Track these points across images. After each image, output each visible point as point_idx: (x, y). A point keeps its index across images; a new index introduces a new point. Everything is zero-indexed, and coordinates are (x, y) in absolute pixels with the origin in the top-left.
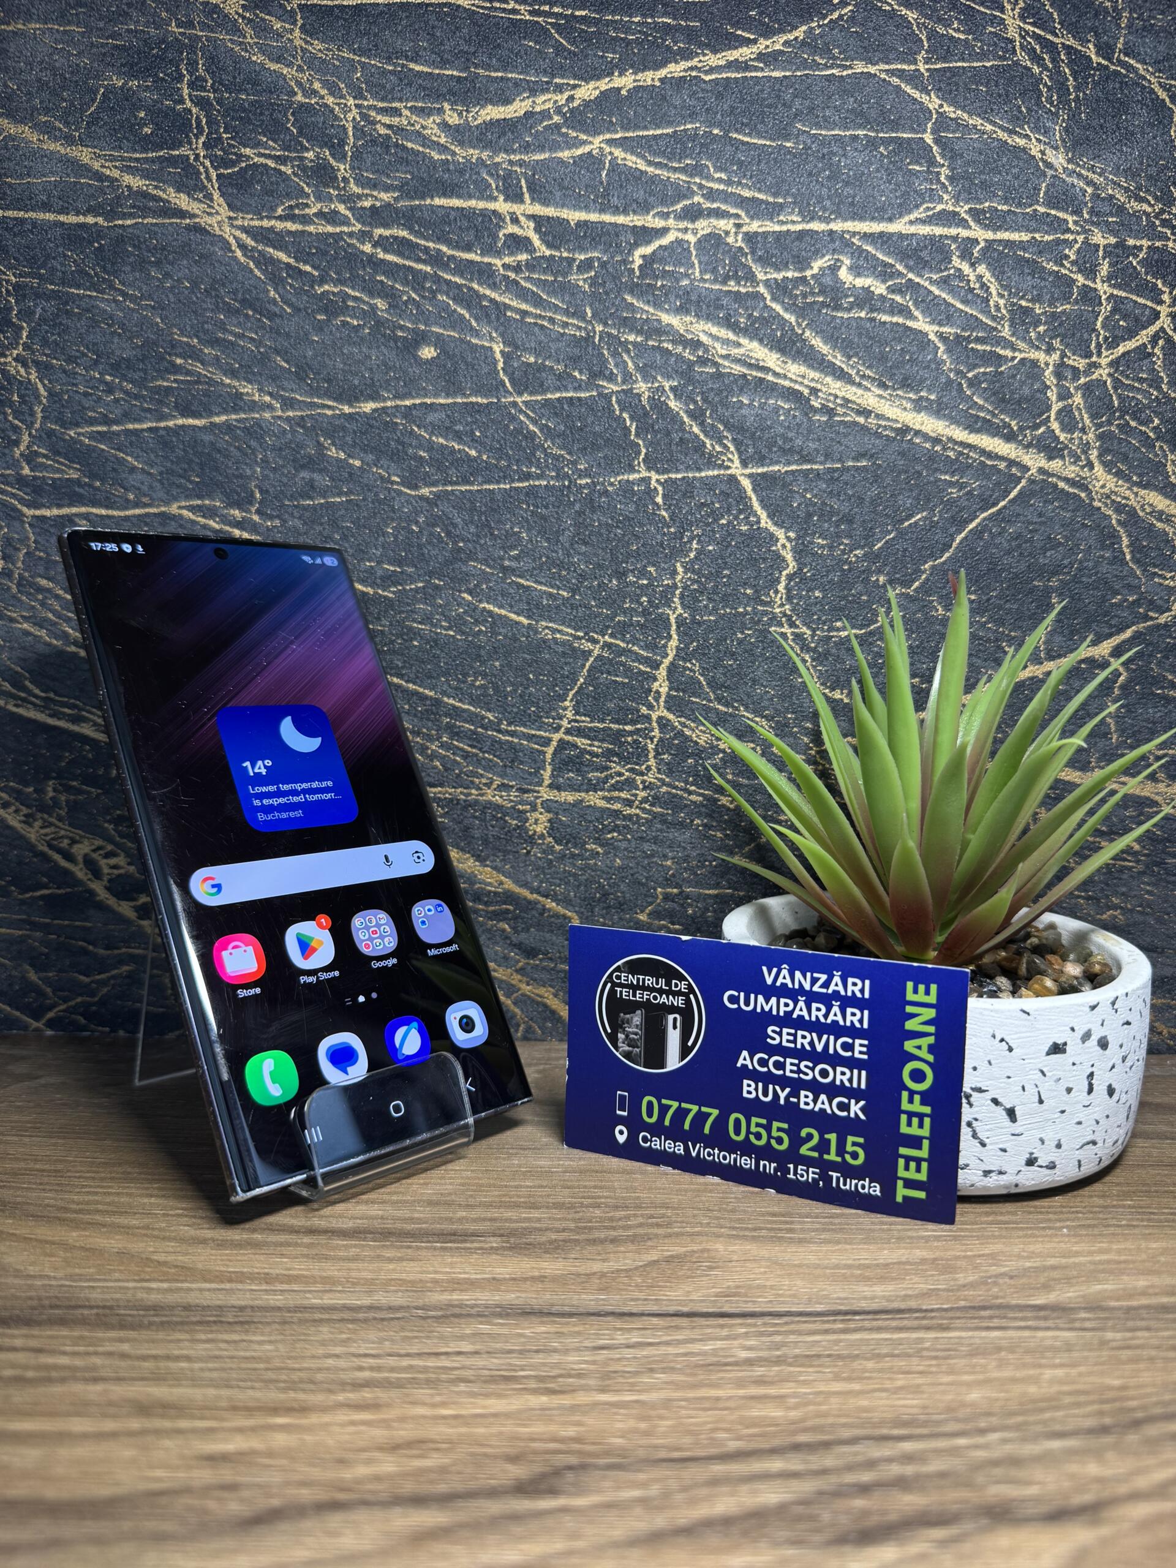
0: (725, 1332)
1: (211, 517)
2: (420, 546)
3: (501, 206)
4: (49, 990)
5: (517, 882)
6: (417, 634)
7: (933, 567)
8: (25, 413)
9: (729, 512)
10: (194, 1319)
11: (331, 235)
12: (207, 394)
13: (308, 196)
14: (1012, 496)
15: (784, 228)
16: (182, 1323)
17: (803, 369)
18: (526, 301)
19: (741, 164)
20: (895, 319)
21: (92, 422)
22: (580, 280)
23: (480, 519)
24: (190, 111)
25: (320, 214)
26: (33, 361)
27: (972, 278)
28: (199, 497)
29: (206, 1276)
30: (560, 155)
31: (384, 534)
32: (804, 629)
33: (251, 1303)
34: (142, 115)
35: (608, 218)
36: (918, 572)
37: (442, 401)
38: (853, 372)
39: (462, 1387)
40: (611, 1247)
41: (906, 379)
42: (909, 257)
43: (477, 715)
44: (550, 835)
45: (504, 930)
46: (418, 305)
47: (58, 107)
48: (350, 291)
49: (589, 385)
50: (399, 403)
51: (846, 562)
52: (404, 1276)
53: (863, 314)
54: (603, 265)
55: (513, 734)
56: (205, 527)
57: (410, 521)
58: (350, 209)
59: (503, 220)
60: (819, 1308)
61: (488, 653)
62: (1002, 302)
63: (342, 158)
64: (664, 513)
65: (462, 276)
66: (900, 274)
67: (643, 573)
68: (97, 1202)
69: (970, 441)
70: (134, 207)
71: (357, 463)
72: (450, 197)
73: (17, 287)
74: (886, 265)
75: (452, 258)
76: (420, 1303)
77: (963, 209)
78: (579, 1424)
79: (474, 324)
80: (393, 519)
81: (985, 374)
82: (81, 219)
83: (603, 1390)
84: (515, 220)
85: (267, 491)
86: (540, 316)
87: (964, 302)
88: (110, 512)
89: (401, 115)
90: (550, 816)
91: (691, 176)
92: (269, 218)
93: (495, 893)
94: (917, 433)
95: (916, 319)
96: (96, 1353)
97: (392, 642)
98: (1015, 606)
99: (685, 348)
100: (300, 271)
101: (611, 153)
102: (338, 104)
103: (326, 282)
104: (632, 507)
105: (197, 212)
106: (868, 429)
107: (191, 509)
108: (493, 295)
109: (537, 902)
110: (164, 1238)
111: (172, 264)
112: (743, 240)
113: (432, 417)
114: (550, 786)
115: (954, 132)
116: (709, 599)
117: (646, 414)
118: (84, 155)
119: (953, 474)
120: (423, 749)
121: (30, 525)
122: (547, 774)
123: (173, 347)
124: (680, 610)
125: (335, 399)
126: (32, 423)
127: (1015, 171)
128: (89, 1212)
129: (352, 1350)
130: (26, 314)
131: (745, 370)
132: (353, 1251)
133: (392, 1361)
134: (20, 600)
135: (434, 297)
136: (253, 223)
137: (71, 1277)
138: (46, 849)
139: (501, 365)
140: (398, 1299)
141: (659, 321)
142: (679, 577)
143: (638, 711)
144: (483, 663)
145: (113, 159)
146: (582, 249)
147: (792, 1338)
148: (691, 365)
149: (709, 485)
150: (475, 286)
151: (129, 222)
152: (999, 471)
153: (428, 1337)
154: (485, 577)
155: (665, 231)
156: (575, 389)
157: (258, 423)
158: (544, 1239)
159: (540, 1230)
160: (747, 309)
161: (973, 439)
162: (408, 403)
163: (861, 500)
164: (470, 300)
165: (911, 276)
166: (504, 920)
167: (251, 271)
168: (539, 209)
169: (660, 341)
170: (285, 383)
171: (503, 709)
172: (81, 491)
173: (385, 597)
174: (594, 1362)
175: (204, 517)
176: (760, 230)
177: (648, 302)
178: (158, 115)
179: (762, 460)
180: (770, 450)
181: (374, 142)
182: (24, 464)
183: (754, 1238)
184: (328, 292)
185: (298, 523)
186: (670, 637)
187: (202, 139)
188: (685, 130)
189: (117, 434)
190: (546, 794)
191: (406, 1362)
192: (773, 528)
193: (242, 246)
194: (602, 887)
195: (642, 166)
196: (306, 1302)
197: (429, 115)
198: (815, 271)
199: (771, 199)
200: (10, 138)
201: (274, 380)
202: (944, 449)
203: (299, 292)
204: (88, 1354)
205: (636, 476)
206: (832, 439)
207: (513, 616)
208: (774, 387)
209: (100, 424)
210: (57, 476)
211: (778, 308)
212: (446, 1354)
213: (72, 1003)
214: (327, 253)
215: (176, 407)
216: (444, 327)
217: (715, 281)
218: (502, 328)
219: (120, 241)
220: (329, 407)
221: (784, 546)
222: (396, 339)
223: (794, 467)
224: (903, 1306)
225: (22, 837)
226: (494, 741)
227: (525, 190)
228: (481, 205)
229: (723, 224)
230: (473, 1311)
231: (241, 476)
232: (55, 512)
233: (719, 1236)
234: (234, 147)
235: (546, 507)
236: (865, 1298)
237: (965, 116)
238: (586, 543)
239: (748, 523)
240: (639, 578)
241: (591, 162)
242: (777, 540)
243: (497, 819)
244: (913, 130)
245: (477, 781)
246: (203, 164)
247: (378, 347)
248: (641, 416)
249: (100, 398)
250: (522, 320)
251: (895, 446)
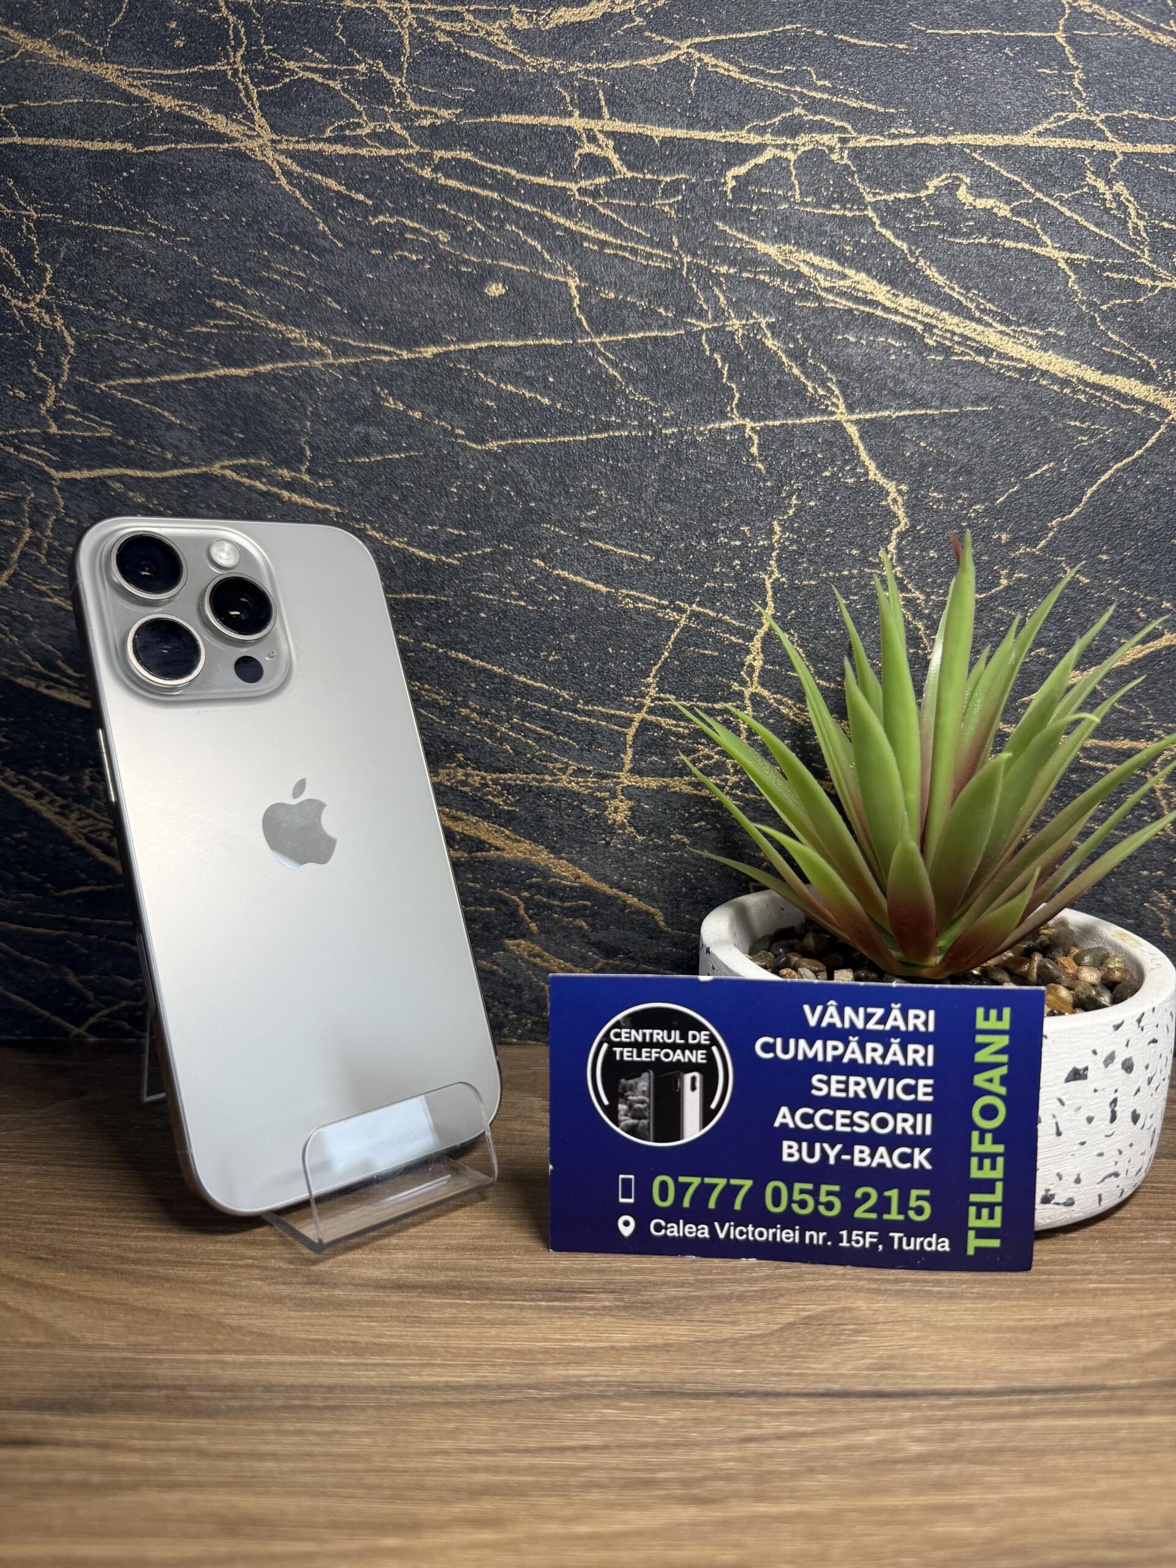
0: (886, 1418)
1: (257, 478)
2: (487, 507)
3: (577, 122)
4: (90, 994)
5: (595, 875)
6: (485, 605)
7: (1061, 524)
8: (50, 364)
9: (833, 461)
10: (278, 1403)
11: (387, 158)
12: (250, 340)
13: (360, 115)
14: (1149, 444)
15: (896, 142)
16: (265, 1409)
17: (916, 303)
18: (605, 230)
19: (847, 69)
20: (1020, 245)
21: (125, 373)
22: (665, 205)
23: (553, 476)
24: (227, 20)
25: (373, 135)
26: (58, 306)
27: (1108, 196)
28: (245, 456)
29: (287, 1346)
30: (643, 62)
31: (448, 494)
32: (917, 594)
33: (340, 1381)
34: (173, 25)
35: (697, 134)
36: (1044, 529)
37: (511, 344)
38: (972, 306)
39: (595, 1495)
40: (737, 1306)
41: (1032, 313)
42: (1038, 173)
43: (550, 694)
44: (631, 825)
45: (581, 928)
46: (484, 238)
47: (79, 19)
48: (408, 222)
49: (676, 323)
50: (463, 346)
51: (965, 518)
52: (509, 1344)
53: (984, 240)
54: (692, 188)
55: (589, 714)
56: (250, 488)
57: (476, 480)
58: (406, 128)
59: (579, 139)
60: (990, 1385)
61: (563, 624)
62: (1141, 224)
63: (397, 70)
64: (760, 465)
65: (533, 203)
66: (1027, 192)
67: (736, 533)
68: (157, 1250)
69: (1103, 382)
70: (166, 131)
71: (418, 415)
72: (520, 113)
73: (38, 222)
74: (1011, 183)
75: (522, 180)
76: (532, 1380)
77: (1098, 119)
78: (738, 1546)
79: (547, 256)
80: (457, 478)
81: (1121, 306)
82: (108, 146)
83: (760, 1498)
84: (592, 139)
85: (319, 448)
86: (621, 247)
87: (1097, 225)
88: (146, 474)
89: (463, 20)
90: (631, 803)
91: (790, 85)
92: (317, 140)
93: (571, 888)
94: (1044, 374)
95: (1044, 245)
96: (170, 1450)
97: (457, 614)
98: (1152, 567)
99: (783, 280)
100: (352, 199)
101: (700, 59)
102: (393, 9)
103: (381, 213)
104: (723, 459)
105: (236, 135)
106: (990, 370)
107: (236, 468)
108: (568, 224)
109: (617, 898)
110: (235, 1296)
111: (209, 194)
112: (849, 157)
113: (499, 362)
114: (631, 771)
115: (1089, 29)
116: (810, 561)
117: (740, 354)
118: (109, 72)
119: (1083, 421)
120: (492, 732)
121: (59, 489)
122: (628, 757)
123: (212, 288)
124: (777, 575)
125: (392, 344)
126: (59, 376)
127: (1158, 73)
128: (148, 1263)
129: (462, 1444)
130: (49, 254)
131: (851, 305)
132: (449, 1313)
133: (509, 1460)
134: (50, 572)
135: (502, 227)
136: (298, 147)
137: (134, 1347)
138: (83, 842)
139: (576, 302)
140: (506, 1375)
141: (755, 250)
142: (776, 537)
143: (729, 687)
144: (557, 636)
145: (142, 76)
146: (668, 171)
147: (965, 1426)
148: (790, 299)
149: (809, 433)
150: (548, 214)
151: (160, 148)
152: (1135, 416)
153: (547, 1427)
154: (560, 541)
155: (760, 148)
156: (660, 328)
157: (307, 372)
158: (662, 1296)
159: (655, 1284)
160: (853, 236)
161: (1107, 380)
162: (473, 346)
163: (981, 448)
164: (542, 230)
165: (1038, 195)
166: (582, 916)
167: (298, 201)
168: (618, 126)
169: (756, 273)
170: (337, 327)
171: (579, 686)
172: (114, 450)
173: (449, 565)
174: (742, 1460)
175: (249, 477)
176: (869, 145)
177: (742, 230)
178: (191, 25)
179: (870, 405)
180: (880, 393)
181: (433, 51)
182: (51, 422)
183: (898, 1293)
184: (383, 223)
185: (353, 483)
186: (764, 605)
187: (241, 52)
188: (784, 32)
189: (152, 386)
190: (626, 779)
191: (526, 1461)
192: (882, 481)
193: (287, 173)
194: (687, 880)
195: (735, 73)
196: (403, 1380)
197: (495, 20)
198: (931, 191)
199: (881, 110)
200: (28, 55)
201: (324, 323)
202: (1074, 392)
203: (352, 224)
204: (160, 1450)
205: (729, 424)
206: (949, 382)
207: (591, 584)
208: (883, 323)
209: (134, 376)
210: (87, 434)
211: (888, 234)
212: (572, 1449)
213: (116, 1008)
214: (382, 179)
215: (217, 355)
216: (514, 262)
217: (817, 205)
218: (578, 261)
219: (152, 168)
220: (386, 353)
221: (895, 501)
222: (460, 275)
223: (906, 413)
224: (1085, 1381)
225: (57, 830)
226: (570, 722)
227: (603, 103)
228: (554, 121)
229: (826, 139)
230: (595, 1391)
231: (289, 432)
232: (86, 474)
233: (859, 1291)
234: (276, 60)
235: (628, 461)
236: (1039, 1371)
237: (1103, 11)
238: (672, 501)
239: (855, 475)
240: (730, 539)
241: (678, 70)
242: (888, 494)
243: (573, 808)
244: (1042, 28)
245: (551, 765)
246: (242, 80)
247: (440, 284)
248: (733, 356)
249: (132, 347)
250: (600, 252)
251: (1018, 389)
